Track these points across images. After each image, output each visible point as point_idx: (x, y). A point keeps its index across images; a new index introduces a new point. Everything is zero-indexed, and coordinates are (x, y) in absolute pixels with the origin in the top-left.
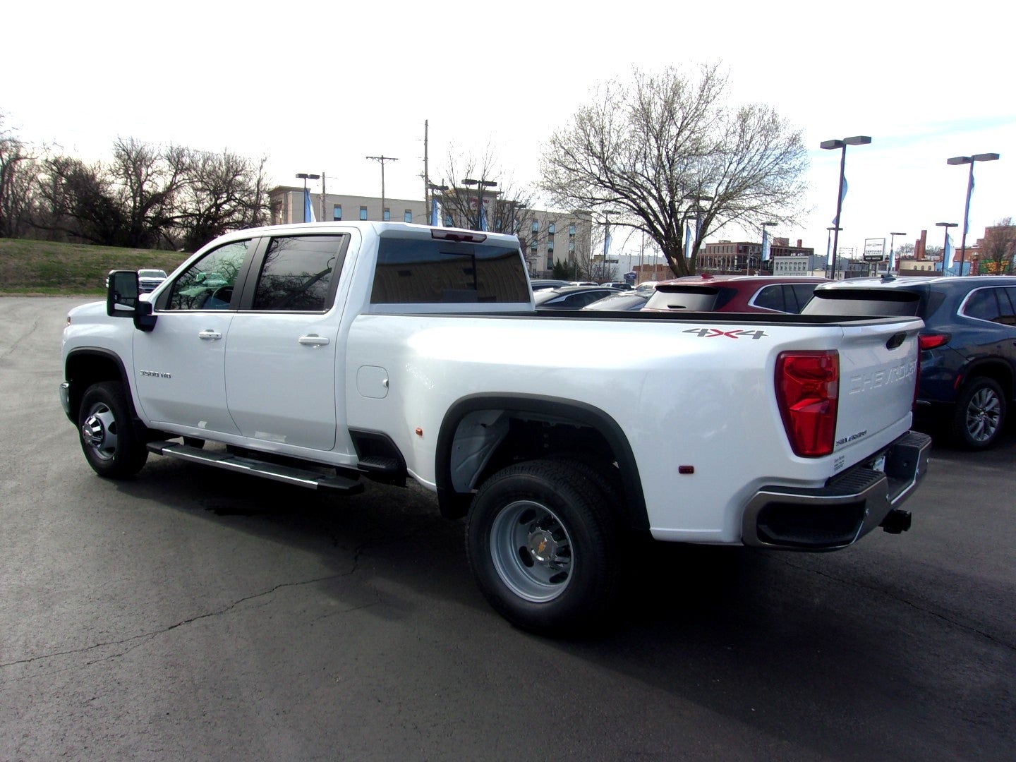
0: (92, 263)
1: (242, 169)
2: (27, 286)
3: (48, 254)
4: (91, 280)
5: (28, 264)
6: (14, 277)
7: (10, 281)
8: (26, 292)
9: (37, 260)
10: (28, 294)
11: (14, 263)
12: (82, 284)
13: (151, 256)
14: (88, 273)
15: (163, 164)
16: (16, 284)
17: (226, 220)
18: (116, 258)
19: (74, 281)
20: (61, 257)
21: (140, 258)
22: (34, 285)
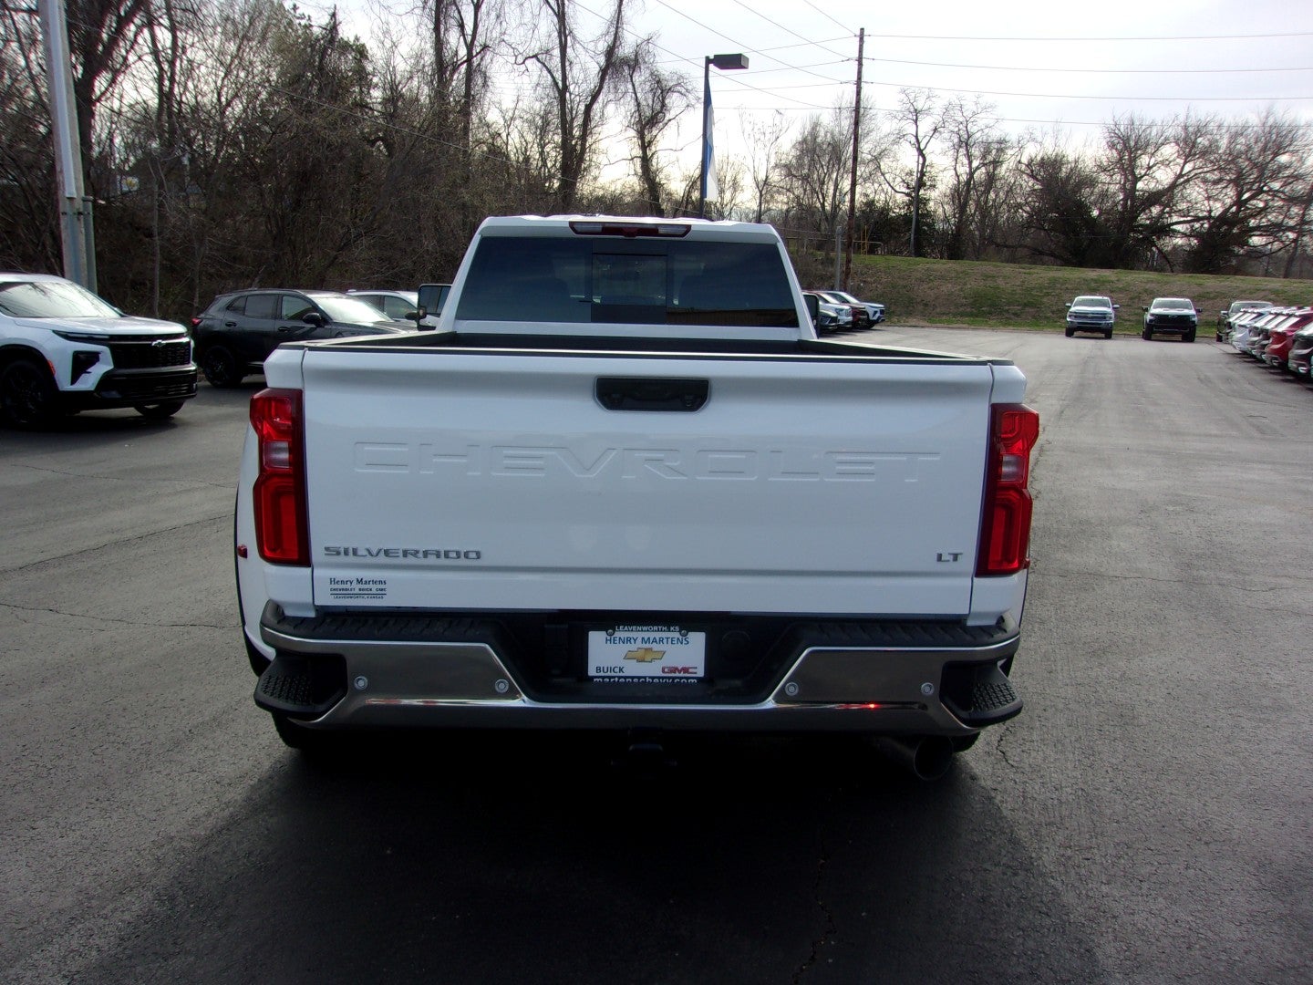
0: (1032, 289)
1: (1290, 145)
2: (955, 315)
3: (986, 277)
4: (1027, 309)
5: (961, 290)
6: (944, 305)
7: (938, 310)
8: (949, 322)
9: (973, 285)
10: (951, 326)
11: (947, 288)
12: (1015, 314)
13: (1113, 278)
14: (1025, 301)
15: (1169, 151)
16: (944, 314)
17: (1253, 222)
18: (1066, 281)
19: (1007, 311)
20: (1000, 282)
21: (1095, 281)
22: (962, 315)
